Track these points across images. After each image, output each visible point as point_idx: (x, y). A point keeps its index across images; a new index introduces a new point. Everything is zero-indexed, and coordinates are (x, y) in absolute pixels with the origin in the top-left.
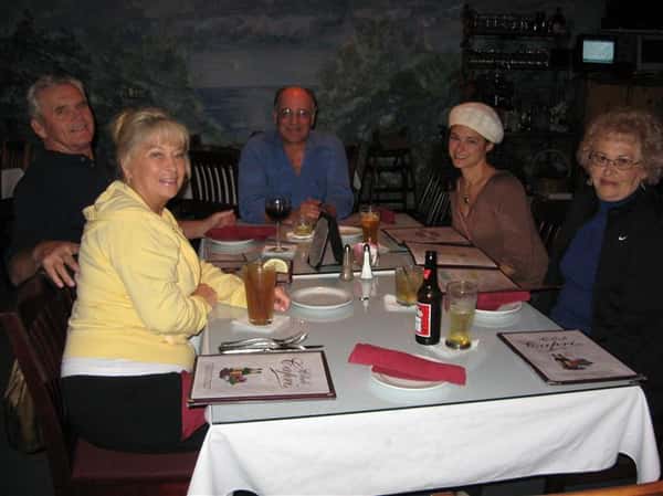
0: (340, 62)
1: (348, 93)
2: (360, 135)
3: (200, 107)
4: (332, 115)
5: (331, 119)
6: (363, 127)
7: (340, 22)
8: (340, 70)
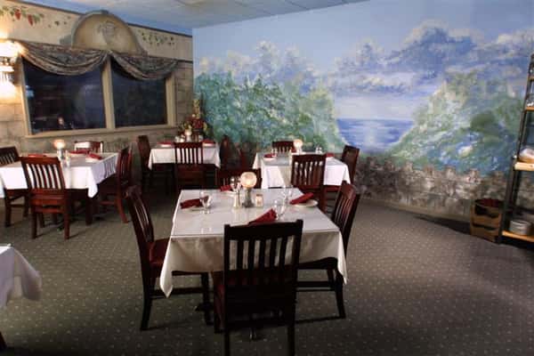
0: (431, 105)
1: (435, 128)
2: (441, 159)
3: (337, 130)
4: (421, 143)
5: (420, 145)
6: (444, 153)
7: (435, 75)
8: (430, 112)
